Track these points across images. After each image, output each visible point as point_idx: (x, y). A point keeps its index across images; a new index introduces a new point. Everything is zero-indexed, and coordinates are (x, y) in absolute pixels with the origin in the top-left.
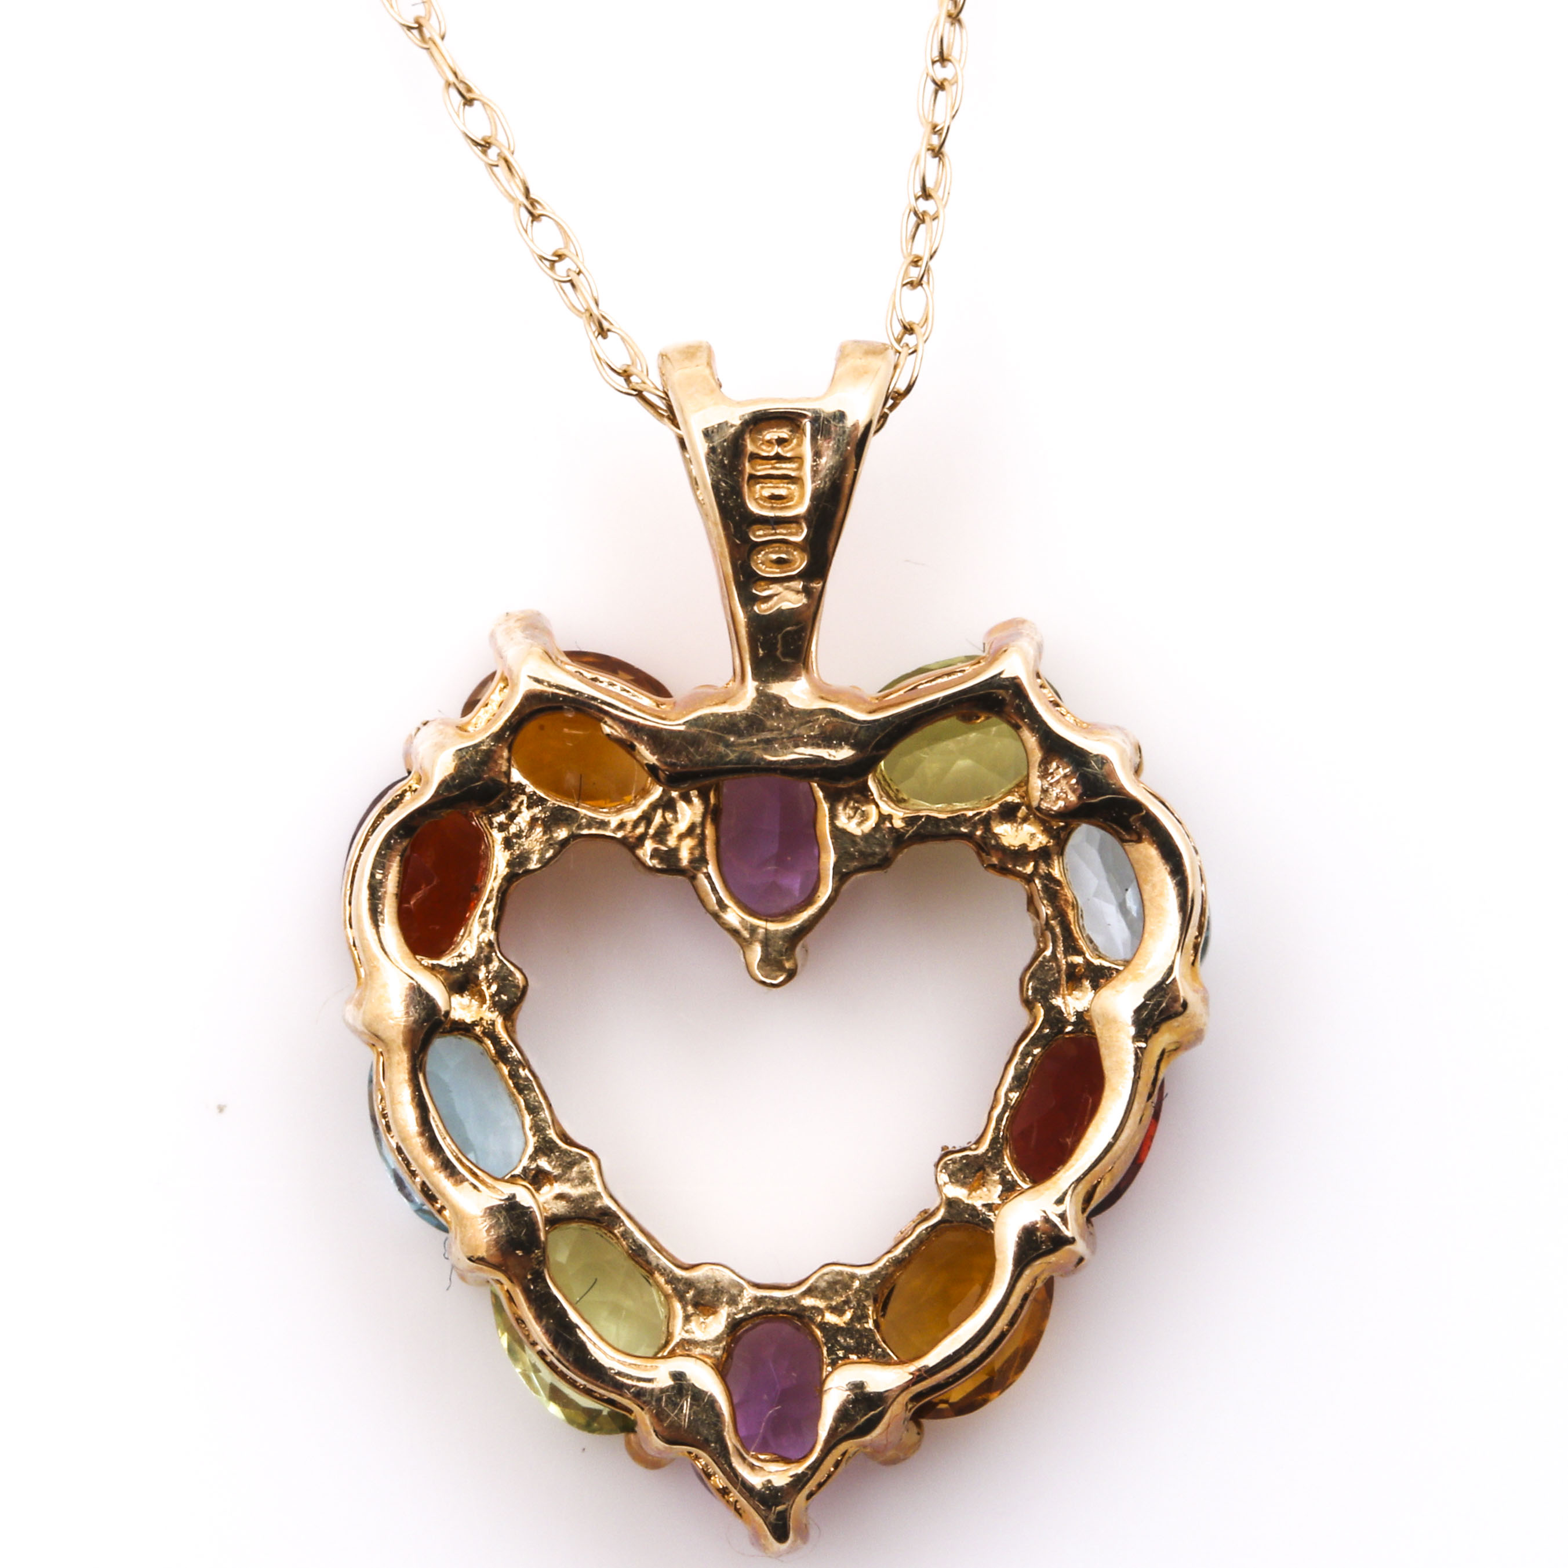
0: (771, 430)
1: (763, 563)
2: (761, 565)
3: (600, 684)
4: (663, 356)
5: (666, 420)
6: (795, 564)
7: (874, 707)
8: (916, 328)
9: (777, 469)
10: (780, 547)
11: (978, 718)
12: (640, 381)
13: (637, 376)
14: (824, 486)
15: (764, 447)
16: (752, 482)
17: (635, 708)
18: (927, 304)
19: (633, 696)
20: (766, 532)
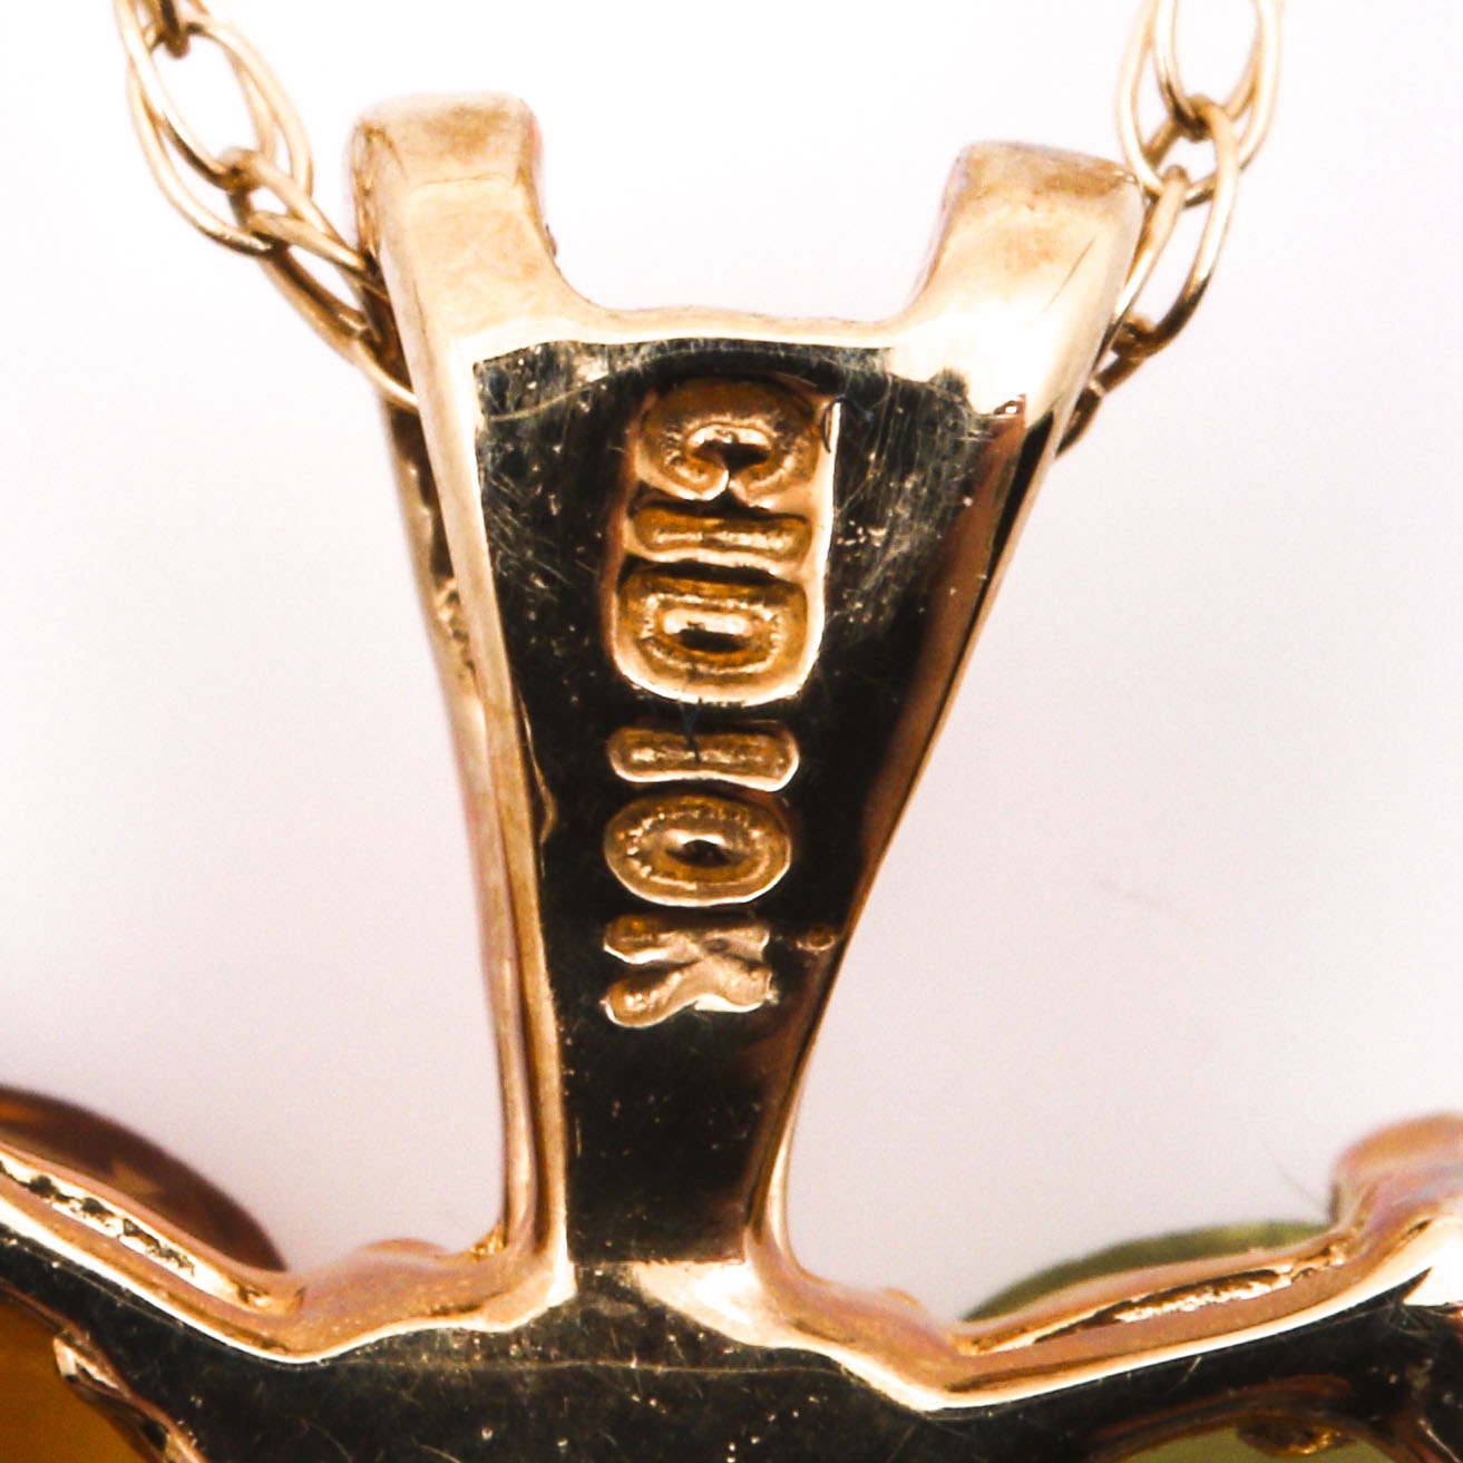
0: (714, 418)
1: (644, 857)
2: (636, 864)
3: (58, 1206)
4: (371, 134)
5: (358, 348)
6: (749, 871)
7: (971, 1372)
8: (1217, 120)
9: (725, 548)
10: (705, 810)
11: (1311, 1438)
12: (280, 209)
13: (276, 190)
14: (874, 621)
15: (683, 472)
16: (635, 583)
17: (173, 1298)
18: (1258, 45)
19: (170, 1254)
20: (667, 754)
